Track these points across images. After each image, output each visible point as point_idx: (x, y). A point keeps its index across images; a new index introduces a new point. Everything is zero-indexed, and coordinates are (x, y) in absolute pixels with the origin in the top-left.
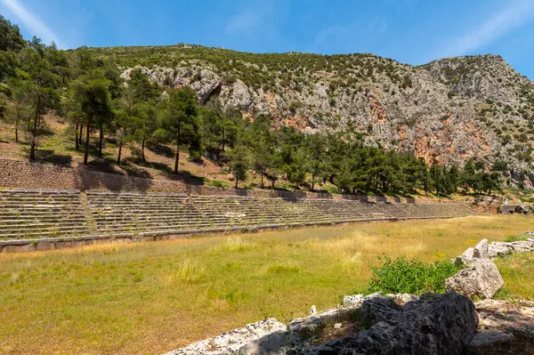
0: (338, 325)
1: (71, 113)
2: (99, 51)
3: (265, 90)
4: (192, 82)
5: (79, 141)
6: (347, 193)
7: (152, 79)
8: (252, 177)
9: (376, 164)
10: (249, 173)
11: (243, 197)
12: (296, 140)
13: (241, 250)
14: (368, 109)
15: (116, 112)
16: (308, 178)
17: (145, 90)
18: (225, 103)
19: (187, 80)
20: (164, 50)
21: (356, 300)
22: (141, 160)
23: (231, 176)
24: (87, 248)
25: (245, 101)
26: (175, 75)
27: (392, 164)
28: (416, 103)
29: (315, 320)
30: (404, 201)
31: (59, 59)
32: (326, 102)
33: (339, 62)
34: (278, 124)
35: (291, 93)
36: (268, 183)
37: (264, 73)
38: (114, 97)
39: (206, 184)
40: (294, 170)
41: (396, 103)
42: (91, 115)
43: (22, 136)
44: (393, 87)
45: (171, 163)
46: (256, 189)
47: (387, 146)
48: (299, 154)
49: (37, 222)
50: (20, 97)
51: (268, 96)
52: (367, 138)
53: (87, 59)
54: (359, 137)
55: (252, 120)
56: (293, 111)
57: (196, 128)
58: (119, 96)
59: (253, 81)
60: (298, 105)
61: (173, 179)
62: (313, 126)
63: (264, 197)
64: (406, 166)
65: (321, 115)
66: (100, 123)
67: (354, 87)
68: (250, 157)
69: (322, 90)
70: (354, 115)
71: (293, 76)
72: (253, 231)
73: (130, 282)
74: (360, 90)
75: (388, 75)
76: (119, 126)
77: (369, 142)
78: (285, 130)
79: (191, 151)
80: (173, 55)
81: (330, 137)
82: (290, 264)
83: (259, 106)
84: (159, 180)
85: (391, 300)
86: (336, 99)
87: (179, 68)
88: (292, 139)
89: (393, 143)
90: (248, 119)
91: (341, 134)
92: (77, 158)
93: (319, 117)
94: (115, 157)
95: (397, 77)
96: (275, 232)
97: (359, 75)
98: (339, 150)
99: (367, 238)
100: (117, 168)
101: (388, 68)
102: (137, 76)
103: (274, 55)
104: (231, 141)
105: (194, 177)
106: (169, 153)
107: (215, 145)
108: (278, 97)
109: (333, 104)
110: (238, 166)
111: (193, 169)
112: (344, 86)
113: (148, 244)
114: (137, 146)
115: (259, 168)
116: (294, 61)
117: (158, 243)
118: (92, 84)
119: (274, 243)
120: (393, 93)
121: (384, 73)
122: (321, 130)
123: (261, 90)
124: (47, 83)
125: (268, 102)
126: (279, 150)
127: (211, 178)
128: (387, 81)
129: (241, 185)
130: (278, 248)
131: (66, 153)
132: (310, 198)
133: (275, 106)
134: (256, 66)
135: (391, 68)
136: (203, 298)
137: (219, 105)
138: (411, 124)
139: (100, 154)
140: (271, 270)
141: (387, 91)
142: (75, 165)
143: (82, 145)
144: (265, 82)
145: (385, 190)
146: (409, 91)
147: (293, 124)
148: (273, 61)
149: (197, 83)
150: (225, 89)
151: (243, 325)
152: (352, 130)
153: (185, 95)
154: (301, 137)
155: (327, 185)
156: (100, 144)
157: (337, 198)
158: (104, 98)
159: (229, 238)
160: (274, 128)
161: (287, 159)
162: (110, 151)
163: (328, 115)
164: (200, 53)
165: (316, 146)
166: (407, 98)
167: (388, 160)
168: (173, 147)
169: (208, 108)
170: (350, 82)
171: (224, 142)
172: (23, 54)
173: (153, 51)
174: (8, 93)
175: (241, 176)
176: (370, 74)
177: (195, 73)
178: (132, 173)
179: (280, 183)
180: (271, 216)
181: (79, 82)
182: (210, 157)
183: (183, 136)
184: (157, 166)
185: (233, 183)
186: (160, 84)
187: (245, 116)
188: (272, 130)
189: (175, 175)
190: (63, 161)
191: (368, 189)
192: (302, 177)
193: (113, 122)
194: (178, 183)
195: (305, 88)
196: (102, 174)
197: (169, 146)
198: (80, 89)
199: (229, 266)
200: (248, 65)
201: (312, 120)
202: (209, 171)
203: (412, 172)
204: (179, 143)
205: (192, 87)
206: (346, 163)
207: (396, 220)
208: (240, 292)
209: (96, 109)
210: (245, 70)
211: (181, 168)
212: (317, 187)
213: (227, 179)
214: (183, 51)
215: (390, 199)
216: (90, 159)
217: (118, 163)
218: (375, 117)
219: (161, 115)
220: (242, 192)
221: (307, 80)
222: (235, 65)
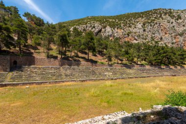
0: (152, 117)
1: (57, 43)
2: (64, 23)
3: (117, 29)
4: (92, 29)
5: (59, 51)
6: (152, 65)
7: (80, 29)
8: (114, 60)
9: (164, 53)
10: (113, 59)
11: (111, 67)
12: (130, 46)
13: (111, 86)
14: (160, 31)
15: (69, 41)
16: (135, 59)
17: (78, 33)
18: (103, 35)
19: (90, 28)
20: (83, 19)
21: (159, 107)
22: (77, 56)
23: (106, 60)
24: (63, 84)
25: (110, 33)
26: (86, 27)
27: (172, 52)
28: (184, 26)
29: (142, 114)
30: (179, 67)
31: (53, 27)
32: (142, 30)
33: (147, 14)
34: (123, 40)
35: (127, 28)
36: (120, 62)
37: (117, 22)
38: (68, 37)
39: (98, 63)
40: (130, 57)
41: (174, 27)
42: (62, 43)
43: (45, 51)
44: (172, 20)
45: (86, 56)
46: (116, 64)
47: (169, 45)
48: (131, 51)
49: (50, 76)
50: (44, 39)
51: (119, 31)
52: (160, 43)
53: (61, 26)
54: (156, 42)
55: (113, 40)
56: (128, 35)
57: (94, 44)
58: (70, 36)
59: (113, 26)
60: (130, 33)
61: (87, 62)
62: (136, 40)
63: (118, 67)
64: (180, 53)
65: (139, 35)
66: (65, 45)
67: (153, 23)
68: (113, 53)
69: (139, 26)
70: (154, 34)
71: (128, 22)
72: (115, 79)
73: (76, 95)
74: (156, 24)
75: (169, 16)
76: (70, 46)
77: (161, 44)
78: (125, 42)
79: (93, 52)
80: (86, 21)
81: (144, 44)
82: (129, 91)
83: (116, 35)
84: (83, 62)
85: (177, 109)
86: (146, 28)
87: (87, 25)
88: (128, 45)
89: (173, 44)
90: (112, 40)
91: (148, 42)
92: (59, 56)
93: (139, 36)
94: (70, 56)
95: (174, 16)
96: (123, 80)
97: (156, 18)
98: (148, 48)
99: (161, 83)
100: (70, 59)
101: (170, 13)
102: (75, 29)
103: (120, 15)
104: (106, 48)
105: (94, 61)
106: (86, 53)
107: (100, 49)
108: (122, 30)
109: (144, 30)
110: (109, 57)
111: (93, 58)
112: (149, 23)
113: (80, 83)
114: (76, 51)
115: (116, 57)
116: (128, 16)
117: (83, 83)
118: (62, 33)
119: (123, 84)
120: (172, 23)
121: (167, 15)
122: (140, 41)
123: (116, 29)
124: (51, 34)
125: (118, 33)
126: (123, 50)
127: (100, 61)
128: (169, 18)
129: (110, 63)
130: (124, 86)
131: (56, 55)
132: (136, 67)
133: (121, 34)
134: (114, 20)
135: (171, 13)
136: (99, 102)
137: (101, 36)
138: (181, 35)
139: (65, 55)
140: (122, 94)
141: (169, 22)
142: (59, 59)
143: (60, 53)
144: (117, 25)
145: (170, 63)
146: (180, 21)
147: (128, 39)
148: (120, 17)
149: (94, 29)
150: (103, 30)
151: (113, 112)
152: (153, 40)
153: (90, 34)
154: (132, 44)
155: (143, 62)
156: (65, 52)
157: (148, 67)
158: (66, 37)
159: (107, 82)
160: (122, 42)
161: (127, 53)
162: (68, 54)
163: (142, 35)
164: (94, 19)
165: (138, 48)
166: (179, 24)
167: (171, 51)
168: (87, 51)
169: (98, 37)
170: (151, 21)
171: (104, 48)
172: (45, 27)
173: (79, 20)
174: (41, 39)
175: (110, 60)
176: (161, 16)
177: (93, 26)
178: (75, 60)
179: (124, 62)
180: (122, 74)
181: (59, 33)
182: (99, 54)
183: (90, 47)
184: (82, 58)
185: (107, 63)
186: (82, 31)
187: (110, 39)
188: (120, 43)
189: (88, 60)
190: (56, 58)
191: (161, 63)
192: (133, 59)
193: (69, 45)
194: (89, 63)
195: (133, 26)
196: (66, 61)
197: (86, 51)
198: (59, 35)
199: (107, 91)
200: (111, 20)
201: (136, 37)
202: (99, 59)
203: (183, 55)
204: (89, 50)
205: (92, 30)
206: (151, 53)
207: (175, 75)
208: (111, 101)
209: (64, 41)
210: (110, 22)
211: (90, 58)
212: (139, 63)
213: (105, 61)
214: (89, 19)
215: (172, 67)
216: (63, 56)
217: (71, 57)
218: (164, 34)
219: (83, 41)
220: (111, 65)
221: (133, 23)
222: (106, 21)
